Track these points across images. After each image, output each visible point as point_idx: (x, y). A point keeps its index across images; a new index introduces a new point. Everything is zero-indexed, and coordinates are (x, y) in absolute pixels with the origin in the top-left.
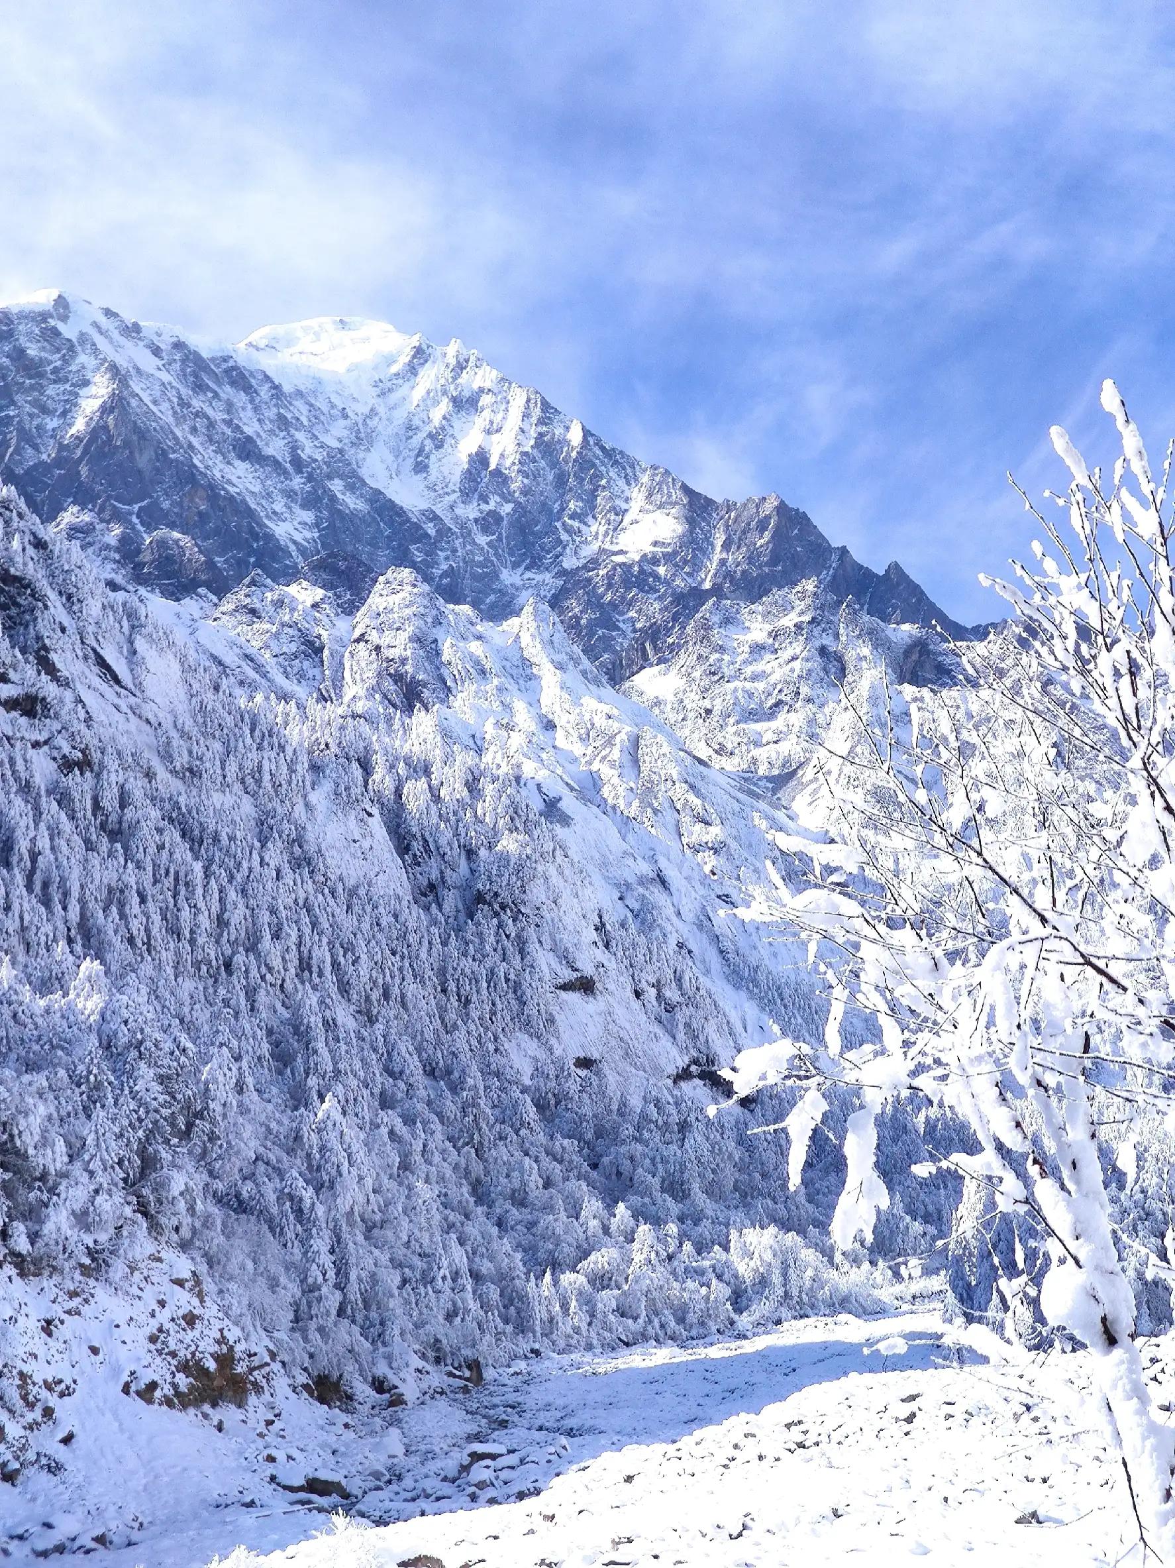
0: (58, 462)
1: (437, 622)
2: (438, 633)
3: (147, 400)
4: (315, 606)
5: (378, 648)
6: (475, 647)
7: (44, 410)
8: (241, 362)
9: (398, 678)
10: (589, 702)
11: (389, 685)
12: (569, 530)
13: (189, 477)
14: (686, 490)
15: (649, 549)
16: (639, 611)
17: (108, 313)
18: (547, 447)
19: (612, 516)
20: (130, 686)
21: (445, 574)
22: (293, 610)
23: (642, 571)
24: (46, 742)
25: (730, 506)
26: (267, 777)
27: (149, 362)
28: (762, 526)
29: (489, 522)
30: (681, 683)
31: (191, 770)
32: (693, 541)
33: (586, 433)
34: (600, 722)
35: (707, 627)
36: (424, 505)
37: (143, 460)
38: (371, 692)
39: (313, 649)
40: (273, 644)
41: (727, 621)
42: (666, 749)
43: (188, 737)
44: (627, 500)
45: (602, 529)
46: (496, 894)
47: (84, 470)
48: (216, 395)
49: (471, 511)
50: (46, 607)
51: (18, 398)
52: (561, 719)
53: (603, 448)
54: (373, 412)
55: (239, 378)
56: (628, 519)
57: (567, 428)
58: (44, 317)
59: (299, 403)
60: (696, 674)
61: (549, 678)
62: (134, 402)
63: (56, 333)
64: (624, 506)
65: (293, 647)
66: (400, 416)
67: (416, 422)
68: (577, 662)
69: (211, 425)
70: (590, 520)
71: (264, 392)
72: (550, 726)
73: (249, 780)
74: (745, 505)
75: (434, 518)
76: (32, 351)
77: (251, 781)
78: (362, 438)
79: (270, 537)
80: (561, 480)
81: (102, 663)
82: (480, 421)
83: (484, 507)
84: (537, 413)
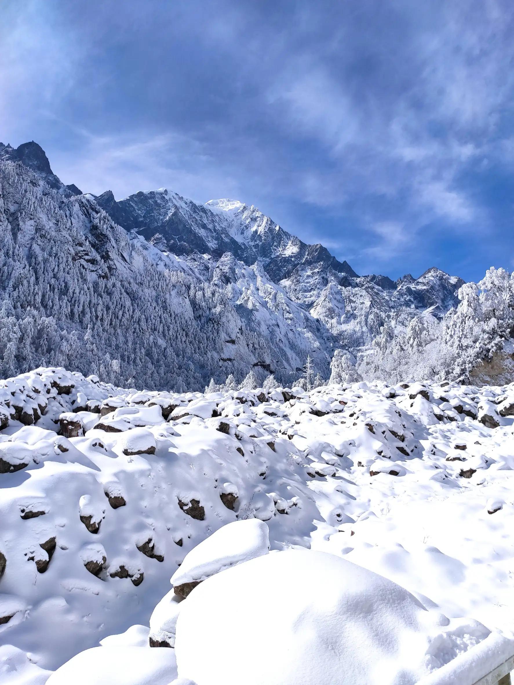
0: (162, 226)
1: (235, 265)
2: (235, 267)
3: (183, 214)
4: (209, 259)
5: (221, 269)
6: (243, 271)
7: (160, 214)
8: (205, 207)
9: (225, 276)
10: (268, 285)
11: (223, 278)
12: (274, 250)
13: (190, 231)
14: (300, 242)
15: (290, 254)
16: (287, 268)
17: (176, 194)
18: (271, 230)
19: (283, 247)
20: (129, 262)
21: (245, 257)
22: (203, 260)
23: (288, 259)
24: (96, 271)
25: (310, 246)
26: (160, 287)
27: (184, 206)
28: (316, 251)
29: (256, 246)
30: (291, 283)
31: (141, 283)
32: (300, 253)
33: (280, 228)
34: (269, 290)
35: (297, 271)
36: (242, 241)
37: (181, 227)
38: (219, 279)
39: (207, 268)
40: (198, 267)
41: (302, 270)
42: (282, 296)
43: (141, 275)
44: (287, 243)
45: (281, 249)
46: (214, 319)
47: (167, 228)
48: (198, 214)
49: (252, 244)
50: (110, 242)
51: (154, 211)
52: (260, 288)
53: (283, 231)
54: (233, 220)
55: (204, 210)
56: (287, 247)
57: (276, 227)
58: (161, 194)
59: (217, 217)
60: (295, 281)
61: (259, 279)
62: (180, 214)
63: (164, 197)
64: (286, 245)
65: (203, 268)
66: (239, 221)
67: (242, 223)
68: (266, 276)
69: (196, 220)
70: (279, 247)
71: (209, 214)
72: (258, 289)
73: (155, 287)
74: (313, 246)
75: (244, 244)
76: (159, 201)
77: (156, 287)
78: (230, 226)
79: (207, 246)
80: (273, 238)
81: (123, 256)
82: (257, 224)
83: (255, 243)
84: (269, 222)
